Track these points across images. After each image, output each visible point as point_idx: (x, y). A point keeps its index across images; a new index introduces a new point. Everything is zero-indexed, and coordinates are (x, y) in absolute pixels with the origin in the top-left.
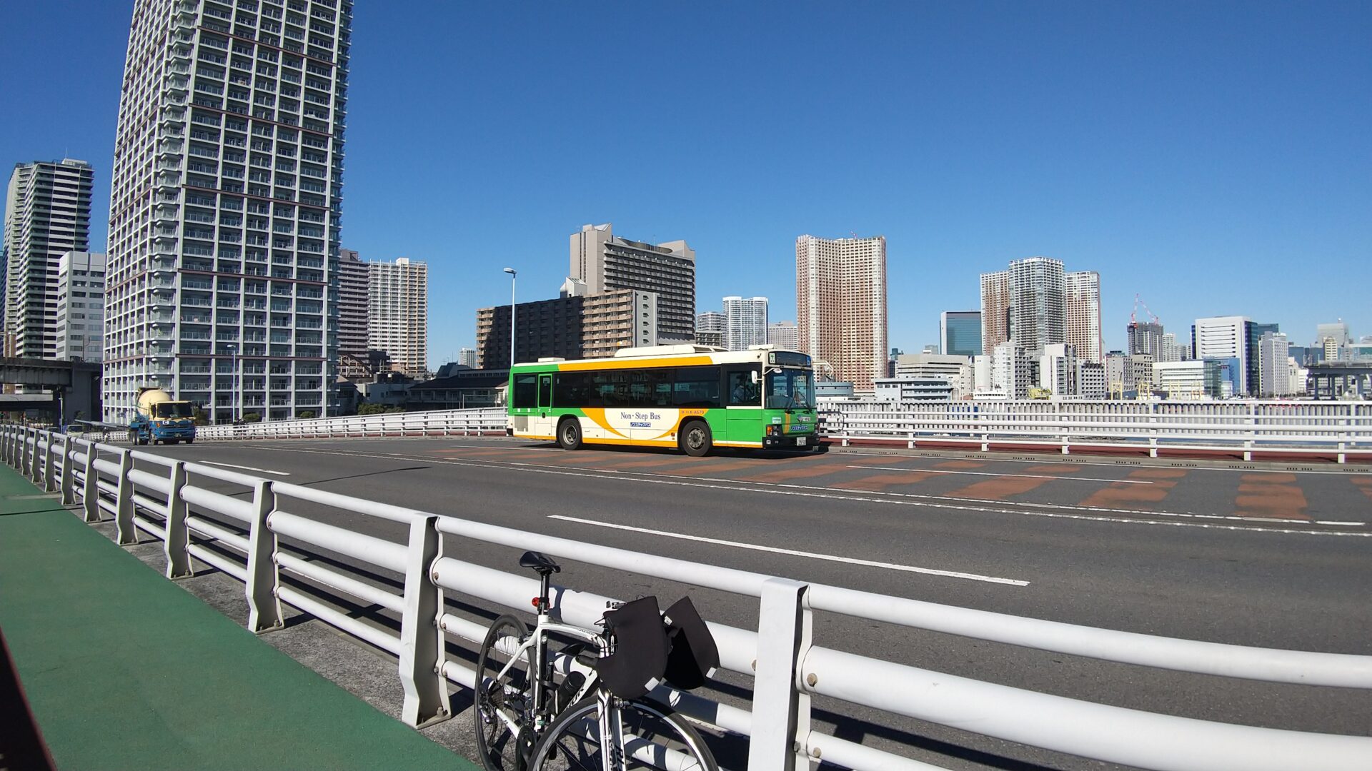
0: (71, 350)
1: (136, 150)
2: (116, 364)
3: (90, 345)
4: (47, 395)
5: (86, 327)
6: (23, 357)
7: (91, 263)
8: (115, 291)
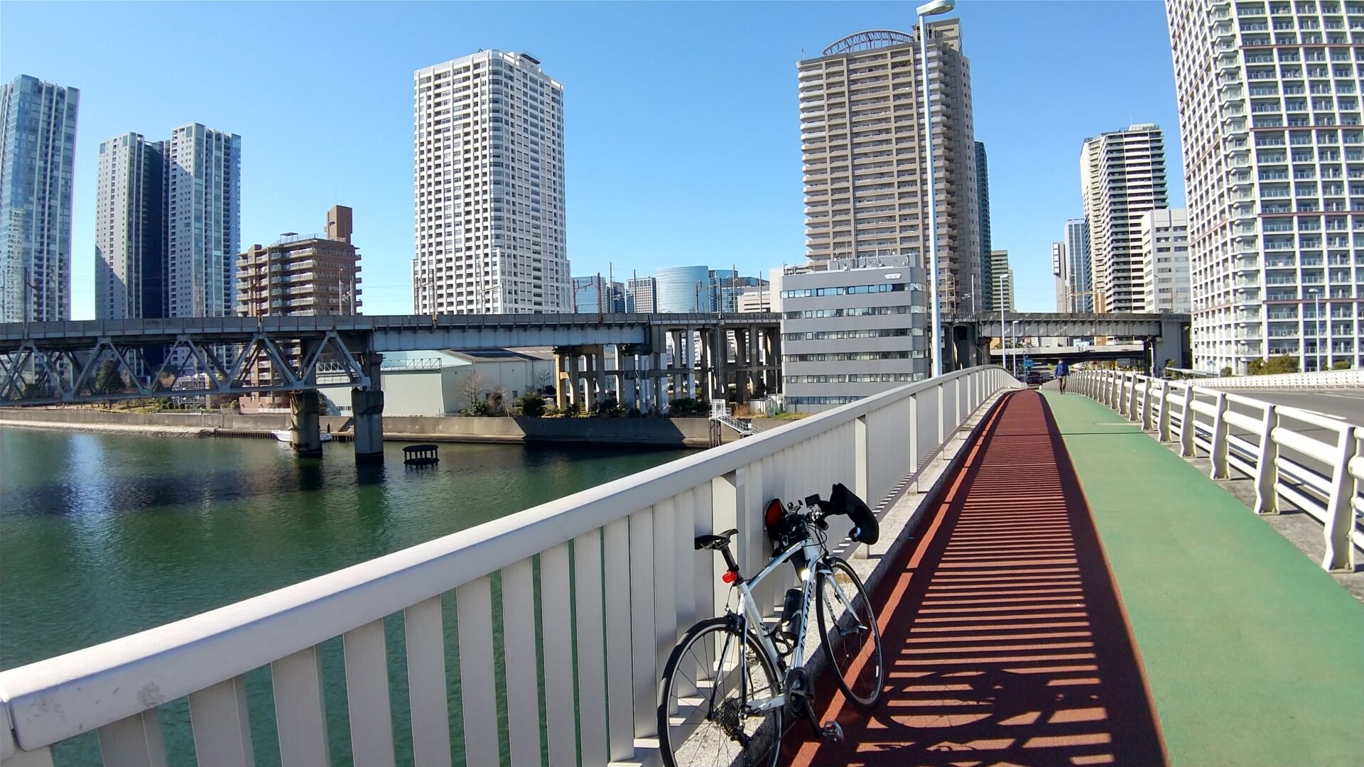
0: (1160, 302)
1: (1199, 104)
2: (1205, 314)
3: (1179, 296)
4: (1138, 346)
5: (1173, 280)
6: (1113, 312)
7: (1172, 219)
8: (1199, 243)
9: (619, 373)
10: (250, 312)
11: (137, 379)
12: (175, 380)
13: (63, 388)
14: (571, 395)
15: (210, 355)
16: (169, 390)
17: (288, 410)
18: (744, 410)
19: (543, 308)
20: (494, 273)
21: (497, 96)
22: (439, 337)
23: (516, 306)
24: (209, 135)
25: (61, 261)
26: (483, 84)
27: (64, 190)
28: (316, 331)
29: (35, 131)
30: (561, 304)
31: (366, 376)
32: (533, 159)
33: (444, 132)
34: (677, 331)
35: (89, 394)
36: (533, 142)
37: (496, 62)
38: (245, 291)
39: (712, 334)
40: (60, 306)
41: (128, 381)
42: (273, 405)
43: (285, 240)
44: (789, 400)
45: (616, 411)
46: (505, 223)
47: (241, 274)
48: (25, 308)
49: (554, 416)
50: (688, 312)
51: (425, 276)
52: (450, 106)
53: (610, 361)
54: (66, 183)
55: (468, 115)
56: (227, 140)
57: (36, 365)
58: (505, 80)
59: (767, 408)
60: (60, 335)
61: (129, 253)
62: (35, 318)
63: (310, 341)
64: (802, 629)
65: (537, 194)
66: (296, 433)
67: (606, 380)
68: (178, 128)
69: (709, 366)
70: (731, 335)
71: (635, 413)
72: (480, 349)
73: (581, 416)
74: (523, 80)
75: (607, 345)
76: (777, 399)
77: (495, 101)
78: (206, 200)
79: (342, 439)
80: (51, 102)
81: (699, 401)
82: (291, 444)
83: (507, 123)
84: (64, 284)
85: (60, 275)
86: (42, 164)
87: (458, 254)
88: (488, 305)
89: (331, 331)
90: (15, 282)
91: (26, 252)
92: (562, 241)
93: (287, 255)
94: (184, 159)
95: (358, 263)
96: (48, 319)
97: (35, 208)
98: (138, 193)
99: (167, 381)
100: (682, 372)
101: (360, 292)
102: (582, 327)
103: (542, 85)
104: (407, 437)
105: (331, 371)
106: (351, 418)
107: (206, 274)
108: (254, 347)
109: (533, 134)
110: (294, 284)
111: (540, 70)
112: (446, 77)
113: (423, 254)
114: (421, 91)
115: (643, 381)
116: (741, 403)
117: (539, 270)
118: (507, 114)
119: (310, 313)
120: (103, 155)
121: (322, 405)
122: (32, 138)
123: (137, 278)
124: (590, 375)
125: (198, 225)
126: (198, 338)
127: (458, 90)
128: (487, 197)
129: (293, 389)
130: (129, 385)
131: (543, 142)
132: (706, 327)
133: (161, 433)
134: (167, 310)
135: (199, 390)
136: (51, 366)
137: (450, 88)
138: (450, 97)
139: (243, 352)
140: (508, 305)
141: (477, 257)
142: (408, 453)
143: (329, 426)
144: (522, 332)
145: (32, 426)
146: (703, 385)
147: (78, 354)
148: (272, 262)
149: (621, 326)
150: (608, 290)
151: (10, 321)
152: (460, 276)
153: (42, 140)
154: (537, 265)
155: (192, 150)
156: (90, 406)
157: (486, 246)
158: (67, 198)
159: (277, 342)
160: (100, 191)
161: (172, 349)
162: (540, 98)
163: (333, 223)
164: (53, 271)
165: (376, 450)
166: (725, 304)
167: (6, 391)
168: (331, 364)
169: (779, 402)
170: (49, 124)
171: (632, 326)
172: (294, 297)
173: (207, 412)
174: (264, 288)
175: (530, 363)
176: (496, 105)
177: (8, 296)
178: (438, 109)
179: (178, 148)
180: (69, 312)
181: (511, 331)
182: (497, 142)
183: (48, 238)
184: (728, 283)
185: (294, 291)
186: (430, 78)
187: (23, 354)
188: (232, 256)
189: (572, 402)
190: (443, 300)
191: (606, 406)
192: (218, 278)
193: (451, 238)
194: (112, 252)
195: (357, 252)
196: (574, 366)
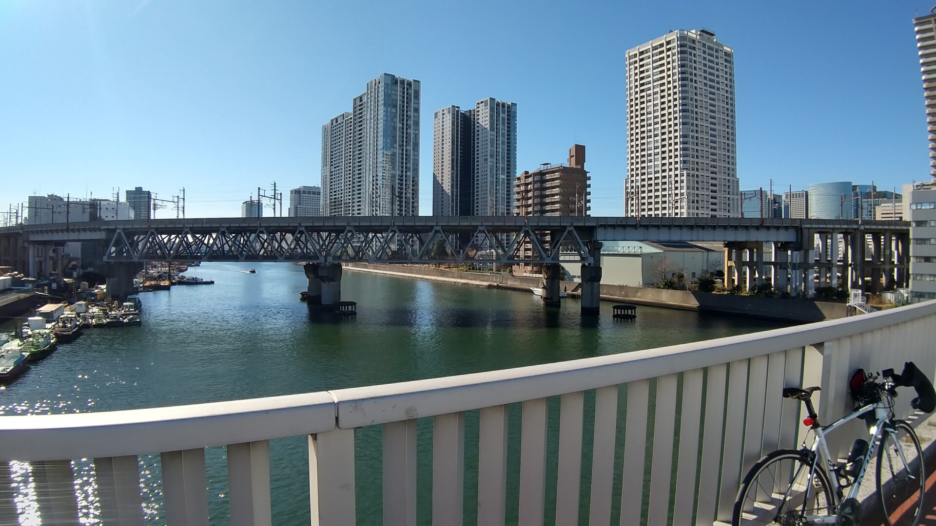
9: (774, 264)
10: (521, 213)
11: (455, 251)
12: (477, 252)
13: (413, 254)
14: (736, 278)
15: (497, 239)
16: (473, 258)
17: (541, 276)
18: (877, 300)
19: (718, 214)
20: (682, 188)
21: (683, 62)
22: (641, 232)
23: (698, 211)
24: (498, 104)
25: (413, 181)
26: (674, 55)
27: (414, 141)
28: (560, 226)
29: (396, 106)
30: (731, 211)
31: (591, 256)
32: (711, 105)
33: (647, 90)
34: (825, 233)
35: (427, 259)
36: (711, 93)
37: (682, 38)
38: (518, 200)
39: (854, 236)
40: (413, 207)
41: (450, 252)
42: (532, 272)
43: (542, 168)
44: (914, 294)
45: (771, 292)
46: (691, 152)
47: (516, 189)
48: (392, 208)
49: (721, 293)
50: (834, 219)
51: (633, 190)
52: (650, 73)
53: (768, 255)
54: (416, 136)
55: (663, 78)
56: (509, 107)
57: (398, 240)
58: (689, 50)
59: (895, 299)
60: (412, 224)
61: (452, 177)
62: (398, 214)
63: (556, 232)
64: (862, 470)
65: (714, 130)
66: (545, 290)
67: (764, 269)
68: (479, 102)
69: (850, 262)
70: (869, 238)
71: (785, 295)
72: (670, 241)
73: (743, 294)
74: (702, 49)
75: (767, 242)
76: (904, 292)
77: (682, 66)
78: (496, 144)
79: (573, 297)
80: (404, 89)
81: (840, 289)
82: (541, 297)
83: (691, 80)
84: (415, 195)
85: (413, 190)
86: (401, 125)
87: (656, 175)
88: (676, 211)
89: (570, 226)
90: (387, 193)
91: (393, 176)
92: (733, 164)
93: (544, 177)
94: (484, 120)
95: (588, 182)
96: (405, 215)
97: (398, 151)
98: (457, 141)
99: (472, 253)
100: (826, 265)
101: (589, 201)
102: (747, 228)
103: (717, 51)
104: (616, 299)
105: (569, 252)
106: (580, 283)
107: (496, 190)
108: (523, 235)
109: (711, 87)
110: (548, 196)
111: (715, 40)
112: (647, 53)
113: (632, 176)
114: (630, 64)
115: (794, 271)
116: (874, 293)
117: (715, 185)
118: (691, 74)
119: (557, 214)
120: (436, 119)
121: (562, 274)
122: (394, 110)
123: (457, 192)
124: (751, 264)
125: (492, 160)
126: (490, 228)
127: (656, 61)
128: (677, 134)
129: (545, 262)
130: (450, 255)
131: (718, 92)
132: (848, 231)
133: (467, 284)
134: (473, 211)
135: (490, 260)
136: (407, 241)
137: (650, 60)
138: (650, 66)
139: (516, 238)
140: (691, 211)
141: (670, 176)
142: (616, 310)
143: (566, 287)
144: (701, 231)
145: (394, 275)
146: (844, 278)
147: (422, 235)
148: (535, 182)
149: (778, 228)
150: (769, 200)
151: (384, 215)
152: (657, 190)
153: (400, 112)
154: (714, 182)
155: (488, 114)
156: (427, 265)
157: (676, 169)
158: (416, 145)
159: (536, 232)
160: (436, 141)
161: (475, 234)
162: (716, 60)
163: (573, 156)
164: (409, 187)
165: (595, 306)
166: (865, 212)
167: (379, 254)
168: (569, 248)
169: (906, 295)
170: (403, 102)
171: (786, 228)
172: (548, 204)
173: (493, 273)
174: (530, 198)
175: (706, 253)
176: (683, 69)
177: (383, 201)
178: (642, 76)
179: (480, 113)
180: (418, 211)
181: (692, 229)
182: (684, 95)
183: (406, 168)
184: (868, 196)
185: (548, 200)
186: (636, 54)
187: (390, 234)
188: (512, 178)
189: (736, 283)
190: (645, 207)
191: (762, 288)
192: (503, 192)
193: (652, 164)
194: (442, 176)
195: (588, 175)
196: (739, 257)
